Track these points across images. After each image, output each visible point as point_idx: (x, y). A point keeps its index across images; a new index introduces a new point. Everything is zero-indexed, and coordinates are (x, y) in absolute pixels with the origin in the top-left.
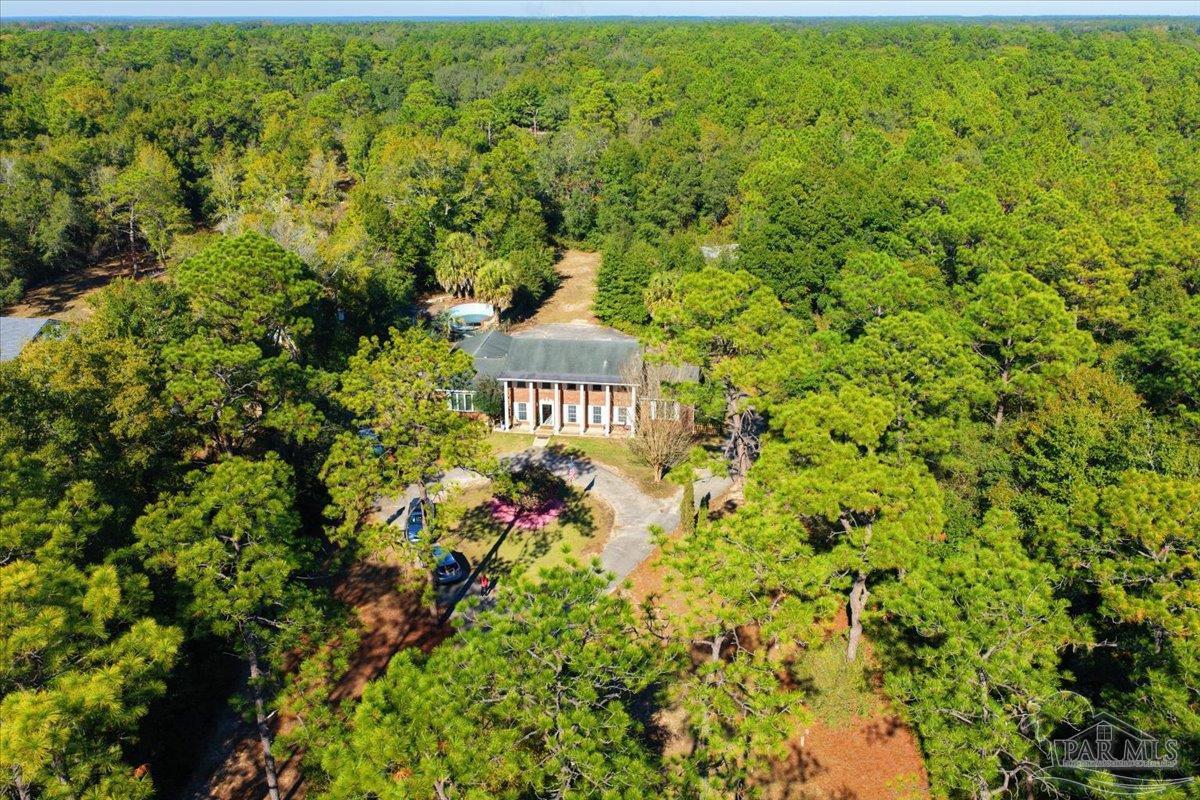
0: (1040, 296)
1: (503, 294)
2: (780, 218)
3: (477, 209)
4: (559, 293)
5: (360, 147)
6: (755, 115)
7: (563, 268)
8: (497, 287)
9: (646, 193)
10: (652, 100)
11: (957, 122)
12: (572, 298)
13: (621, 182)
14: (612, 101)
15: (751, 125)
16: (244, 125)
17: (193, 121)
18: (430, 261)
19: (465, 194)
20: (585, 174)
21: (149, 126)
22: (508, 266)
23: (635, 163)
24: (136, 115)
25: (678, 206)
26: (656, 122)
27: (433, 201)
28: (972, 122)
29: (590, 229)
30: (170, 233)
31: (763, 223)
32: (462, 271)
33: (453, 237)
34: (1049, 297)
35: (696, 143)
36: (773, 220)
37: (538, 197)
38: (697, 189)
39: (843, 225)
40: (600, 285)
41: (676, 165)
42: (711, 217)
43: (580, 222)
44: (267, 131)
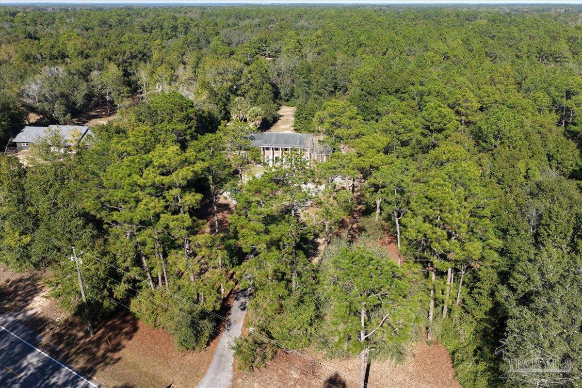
0: (443, 110)
1: (258, 120)
2: (365, 89)
3: (247, 88)
4: (279, 121)
5: (195, 64)
6: (360, 50)
7: (280, 112)
8: (256, 117)
9: (314, 82)
10: (317, 44)
11: (445, 53)
12: (284, 124)
13: (304, 78)
14: (300, 44)
15: (359, 55)
16: (144, 55)
17: (125, 52)
18: (228, 108)
19: (242, 82)
20: (289, 74)
21: (108, 54)
22: (260, 109)
23: (310, 70)
24: (102, 50)
25: (327, 87)
26: (319, 53)
27: (230, 84)
28: (451, 54)
29: (291, 97)
30: (122, 97)
31: (358, 91)
32: (241, 112)
33: (237, 99)
34: (446, 110)
35: (335, 62)
36: (362, 90)
37: (270, 84)
38: (335, 81)
39: (388, 92)
40: (296, 117)
41: (326, 71)
42: (341, 92)
43: (287, 94)
44: (154, 57)
